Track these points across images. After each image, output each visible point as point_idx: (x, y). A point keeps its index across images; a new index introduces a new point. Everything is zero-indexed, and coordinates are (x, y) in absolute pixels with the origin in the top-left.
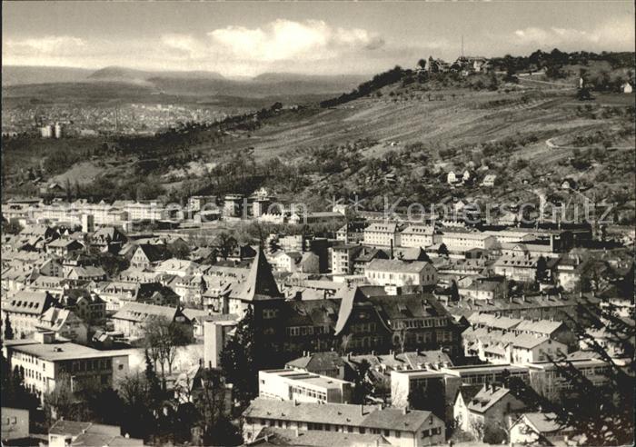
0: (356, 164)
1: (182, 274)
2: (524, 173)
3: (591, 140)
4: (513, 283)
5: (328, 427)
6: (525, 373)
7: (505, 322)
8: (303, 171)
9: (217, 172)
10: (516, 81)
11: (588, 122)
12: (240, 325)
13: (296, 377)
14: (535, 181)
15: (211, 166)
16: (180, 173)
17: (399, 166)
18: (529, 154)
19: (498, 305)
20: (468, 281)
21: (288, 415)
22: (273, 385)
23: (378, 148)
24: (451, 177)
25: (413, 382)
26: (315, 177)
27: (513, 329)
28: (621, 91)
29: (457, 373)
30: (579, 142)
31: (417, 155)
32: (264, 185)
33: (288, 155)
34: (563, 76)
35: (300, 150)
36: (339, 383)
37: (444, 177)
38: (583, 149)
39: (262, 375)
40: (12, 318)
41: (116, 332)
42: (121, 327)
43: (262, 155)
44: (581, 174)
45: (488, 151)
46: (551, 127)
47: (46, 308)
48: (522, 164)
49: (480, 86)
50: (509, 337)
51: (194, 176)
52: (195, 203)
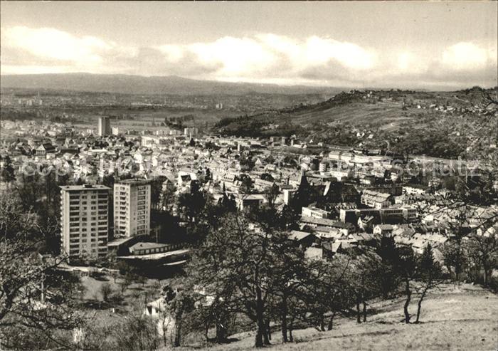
0: (326, 128)
1: (273, 169)
2: (383, 134)
3: (406, 125)
4: (377, 177)
5: (323, 225)
6: (379, 211)
7: (374, 193)
8: (309, 129)
9: (279, 128)
10: (382, 101)
11: (405, 118)
12: (296, 192)
13: (313, 209)
14: (386, 138)
15: (277, 126)
16: (266, 128)
17: (341, 129)
18: (384, 128)
19: (372, 187)
20: (363, 177)
21: (312, 221)
22: (306, 212)
23: (334, 123)
24: (358, 135)
25: (347, 213)
26: (312, 132)
27: (376, 196)
28: (416, 107)
29: (359, 211)
30: (401, 125)
31: (347, 126)
32: (295, 134)
33: (303, 123)
34: (398, 101)
35: (307, 122)
36: (326, 212)
37: (356, 134)
38: (403, 128)
39: (303, 208)
40: (226, 183)
41: (255, 188)
42: (256, 187)
43: (295, 122)
44: (402, 136)
45: (371, 126)
46: (392, 119)
47: (235, 180)
48: (382, 131)
49: (369, 103)
50: (375, 198)
51: (271, 129)
52: (272, 139)
